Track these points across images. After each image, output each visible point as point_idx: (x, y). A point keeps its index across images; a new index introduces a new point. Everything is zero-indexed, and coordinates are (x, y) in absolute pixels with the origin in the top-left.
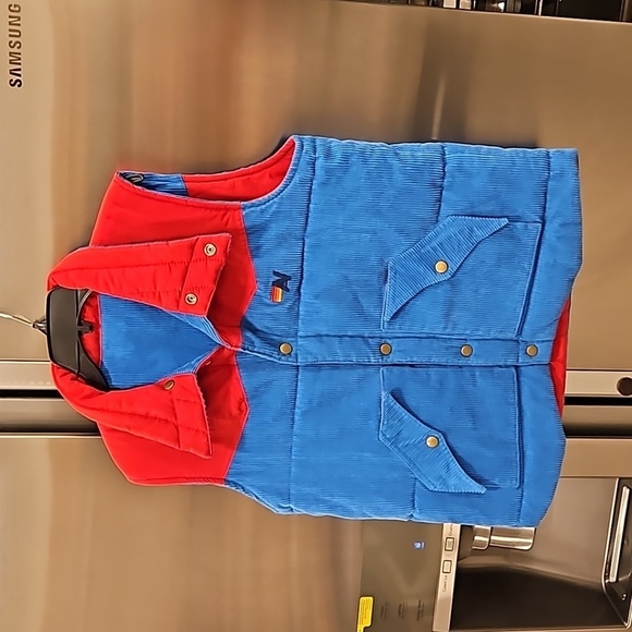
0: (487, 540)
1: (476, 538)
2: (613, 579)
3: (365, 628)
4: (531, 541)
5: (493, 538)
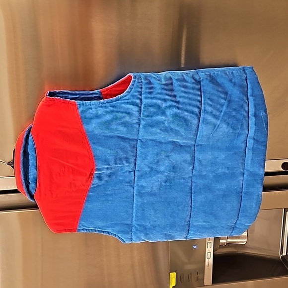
0: (226, 241)
1: (221, 241)
2: (284, 254)
3: (173, 287)
4: (246, 240)
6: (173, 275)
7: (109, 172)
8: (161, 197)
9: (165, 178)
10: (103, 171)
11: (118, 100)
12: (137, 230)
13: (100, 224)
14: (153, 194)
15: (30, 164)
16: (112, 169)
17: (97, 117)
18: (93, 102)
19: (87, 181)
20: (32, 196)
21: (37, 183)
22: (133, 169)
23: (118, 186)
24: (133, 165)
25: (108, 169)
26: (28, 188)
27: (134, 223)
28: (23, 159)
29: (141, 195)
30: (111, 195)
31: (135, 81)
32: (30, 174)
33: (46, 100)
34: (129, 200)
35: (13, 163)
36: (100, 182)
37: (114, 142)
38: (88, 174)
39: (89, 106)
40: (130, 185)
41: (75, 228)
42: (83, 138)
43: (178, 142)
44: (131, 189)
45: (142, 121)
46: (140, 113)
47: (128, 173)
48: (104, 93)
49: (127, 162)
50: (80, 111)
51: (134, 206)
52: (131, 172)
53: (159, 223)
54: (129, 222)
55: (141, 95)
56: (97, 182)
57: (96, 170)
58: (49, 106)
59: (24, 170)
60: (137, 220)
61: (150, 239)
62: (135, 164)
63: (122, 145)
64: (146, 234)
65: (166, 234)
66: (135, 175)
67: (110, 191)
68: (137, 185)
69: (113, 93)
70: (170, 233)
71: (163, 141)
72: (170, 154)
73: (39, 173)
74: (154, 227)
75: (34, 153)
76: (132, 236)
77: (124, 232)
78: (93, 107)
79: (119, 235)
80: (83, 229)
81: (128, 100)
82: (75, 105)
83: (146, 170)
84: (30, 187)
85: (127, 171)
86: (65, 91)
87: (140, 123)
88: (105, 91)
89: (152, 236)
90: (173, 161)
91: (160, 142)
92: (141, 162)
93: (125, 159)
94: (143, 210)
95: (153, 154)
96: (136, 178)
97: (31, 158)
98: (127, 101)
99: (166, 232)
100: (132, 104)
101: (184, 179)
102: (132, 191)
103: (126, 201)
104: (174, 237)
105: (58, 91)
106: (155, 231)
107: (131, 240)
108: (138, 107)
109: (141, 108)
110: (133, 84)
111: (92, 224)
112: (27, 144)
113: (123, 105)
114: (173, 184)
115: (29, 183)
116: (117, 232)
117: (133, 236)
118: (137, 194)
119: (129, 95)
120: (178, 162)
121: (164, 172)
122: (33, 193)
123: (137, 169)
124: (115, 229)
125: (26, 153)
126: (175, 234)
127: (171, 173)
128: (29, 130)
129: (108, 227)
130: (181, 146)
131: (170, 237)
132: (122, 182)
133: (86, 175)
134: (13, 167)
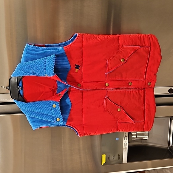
0: (136, 137)
1: (133, 136)
2: (171, 145)
3: (104, 163)
4: (148, 136)
5: (137, 136)
6: (104, 156)
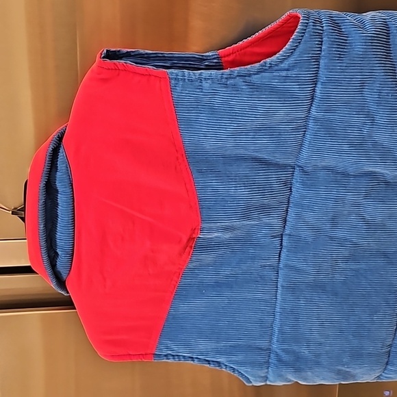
7: (227, 235)
8: (336, 294)
9: (346, 253)
10: (216, 235)
11: (265, 71)
12: (280, 360)
13: (203, 345)
14: (318, 287)
15: (59, 212)
16: (234, 229)
17: (212, 110)
18: (206, 73)
19: (180, 255)
20: (61, 283)
21: (73, 255)
22: (278, 231)
23: (244, 267)
24: (280, 223)
25: (226, 229)
26: (53, 265)
27: (274, 346)
28: (45, 203)
29: (292, 288)
30: (229, 286)
31: (306, 25)
32: (58, 235)
33: (100, 67)
34: (267, 297)
35: (23, 209)
36: (208, 258)
37: (243, 169)
38: (185, 240)
39: (197, 84)
40: (270, 266)
41: (149, 352)
42: (177, 159)
43: (383, 175)
44: (272, 275)
45: (311, 124)
46: (311, 105)
47: (268, 240)
48: (226, 59)
49: (268, 215)
50: (175, 95)
51: (278, 310)
52: (275, 237)
53: (328, 348)
54: (263, 344)
55: (318, 60)
56: (200, 257)
57: (202, 230)
58: (105, 80)
59: (46, 226)
60: (282, 341)
61: (305, 379)
62: (285, 221)
63: (261, 176)
64: (298, 370)
65: (339, 370)
66: (281, 245)
67: (227, 276)
68: (286, 266)
69: (247, 59)
70: (348, 370)
71: (351, 170)
72: (363, 202)
73: (79, 233)
74: (318, 356)
75: (68, 190)
76: (267, 372)
77: (253, 364)
78: (206, 85)
79: (242, 369)
80: (165, 356)
81: (288, 70)
82: (164, 78)
83: (307, 234)
84: (58, 263)
85: (265, 236)
86: (142, 51)
87: (306, 127)
88: (228, 55)
89: (309, 374)
90: (368, 217)
91: (345, 175)
92: (298, 216)
93: (265, 209)
94: (297, 319)
95: (326, 199)
96: (284, 250)
97: (62, 199)
98: (284, 73)
99: (340, 367)
100: (296, 80)
101: (385, 255)
102: (274, 278)
103: (260, 300)
104: (353, 377)
105: (125, 50)
106: (318, 364)
107: (266, 378)
108: (309, 88)
109: (314, 91)
110: (303, 33)
111: (187, 345)
112: (54, 169)
113: (275, 83)
114: (363, 266)
115: (57, 254)
116: (237, 363)
117: (271, 372)
118: (285, 284)
119: (291, 60)
120: (378, 220)
121: (346, 240)
122: (64, 275)
123: (287, 232)
124: (234, 358)
125: (50, 190)
126: (358, 371)
127: (361, 242)
128: (60, 139)
129: (219, 352)
130: (387, 183)
131: (346, 375)
132: (253, 258)
133: (180, 242)
134: (23, 219)
